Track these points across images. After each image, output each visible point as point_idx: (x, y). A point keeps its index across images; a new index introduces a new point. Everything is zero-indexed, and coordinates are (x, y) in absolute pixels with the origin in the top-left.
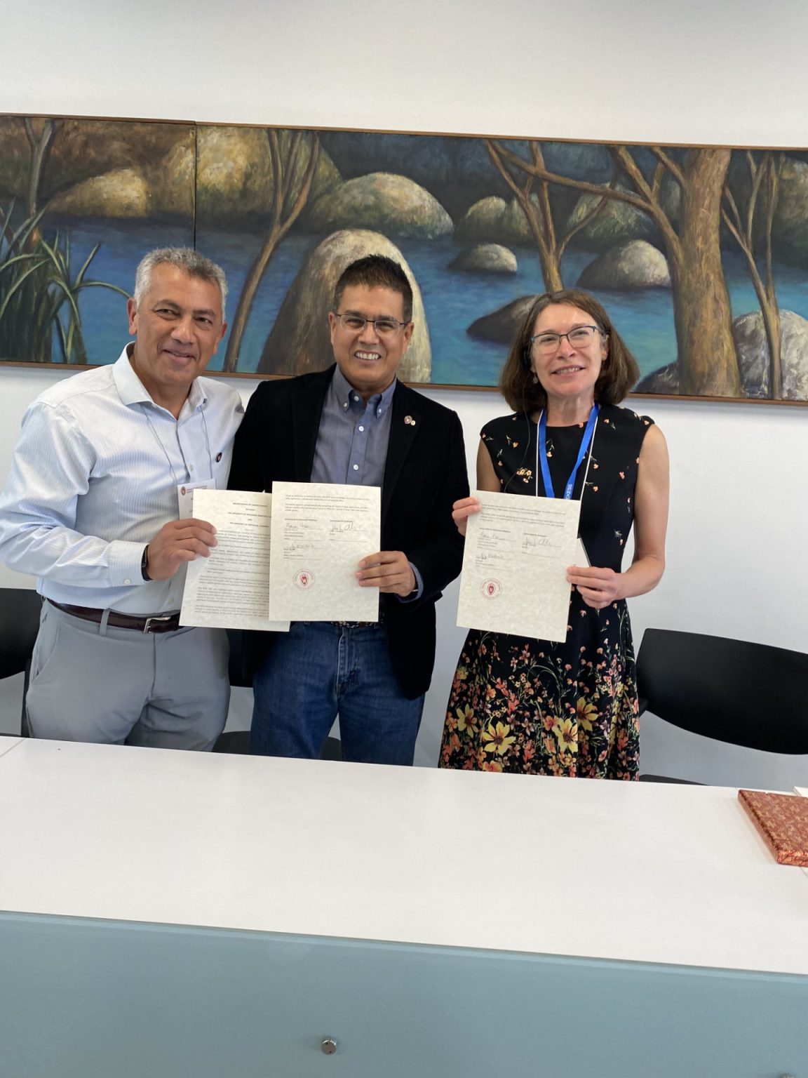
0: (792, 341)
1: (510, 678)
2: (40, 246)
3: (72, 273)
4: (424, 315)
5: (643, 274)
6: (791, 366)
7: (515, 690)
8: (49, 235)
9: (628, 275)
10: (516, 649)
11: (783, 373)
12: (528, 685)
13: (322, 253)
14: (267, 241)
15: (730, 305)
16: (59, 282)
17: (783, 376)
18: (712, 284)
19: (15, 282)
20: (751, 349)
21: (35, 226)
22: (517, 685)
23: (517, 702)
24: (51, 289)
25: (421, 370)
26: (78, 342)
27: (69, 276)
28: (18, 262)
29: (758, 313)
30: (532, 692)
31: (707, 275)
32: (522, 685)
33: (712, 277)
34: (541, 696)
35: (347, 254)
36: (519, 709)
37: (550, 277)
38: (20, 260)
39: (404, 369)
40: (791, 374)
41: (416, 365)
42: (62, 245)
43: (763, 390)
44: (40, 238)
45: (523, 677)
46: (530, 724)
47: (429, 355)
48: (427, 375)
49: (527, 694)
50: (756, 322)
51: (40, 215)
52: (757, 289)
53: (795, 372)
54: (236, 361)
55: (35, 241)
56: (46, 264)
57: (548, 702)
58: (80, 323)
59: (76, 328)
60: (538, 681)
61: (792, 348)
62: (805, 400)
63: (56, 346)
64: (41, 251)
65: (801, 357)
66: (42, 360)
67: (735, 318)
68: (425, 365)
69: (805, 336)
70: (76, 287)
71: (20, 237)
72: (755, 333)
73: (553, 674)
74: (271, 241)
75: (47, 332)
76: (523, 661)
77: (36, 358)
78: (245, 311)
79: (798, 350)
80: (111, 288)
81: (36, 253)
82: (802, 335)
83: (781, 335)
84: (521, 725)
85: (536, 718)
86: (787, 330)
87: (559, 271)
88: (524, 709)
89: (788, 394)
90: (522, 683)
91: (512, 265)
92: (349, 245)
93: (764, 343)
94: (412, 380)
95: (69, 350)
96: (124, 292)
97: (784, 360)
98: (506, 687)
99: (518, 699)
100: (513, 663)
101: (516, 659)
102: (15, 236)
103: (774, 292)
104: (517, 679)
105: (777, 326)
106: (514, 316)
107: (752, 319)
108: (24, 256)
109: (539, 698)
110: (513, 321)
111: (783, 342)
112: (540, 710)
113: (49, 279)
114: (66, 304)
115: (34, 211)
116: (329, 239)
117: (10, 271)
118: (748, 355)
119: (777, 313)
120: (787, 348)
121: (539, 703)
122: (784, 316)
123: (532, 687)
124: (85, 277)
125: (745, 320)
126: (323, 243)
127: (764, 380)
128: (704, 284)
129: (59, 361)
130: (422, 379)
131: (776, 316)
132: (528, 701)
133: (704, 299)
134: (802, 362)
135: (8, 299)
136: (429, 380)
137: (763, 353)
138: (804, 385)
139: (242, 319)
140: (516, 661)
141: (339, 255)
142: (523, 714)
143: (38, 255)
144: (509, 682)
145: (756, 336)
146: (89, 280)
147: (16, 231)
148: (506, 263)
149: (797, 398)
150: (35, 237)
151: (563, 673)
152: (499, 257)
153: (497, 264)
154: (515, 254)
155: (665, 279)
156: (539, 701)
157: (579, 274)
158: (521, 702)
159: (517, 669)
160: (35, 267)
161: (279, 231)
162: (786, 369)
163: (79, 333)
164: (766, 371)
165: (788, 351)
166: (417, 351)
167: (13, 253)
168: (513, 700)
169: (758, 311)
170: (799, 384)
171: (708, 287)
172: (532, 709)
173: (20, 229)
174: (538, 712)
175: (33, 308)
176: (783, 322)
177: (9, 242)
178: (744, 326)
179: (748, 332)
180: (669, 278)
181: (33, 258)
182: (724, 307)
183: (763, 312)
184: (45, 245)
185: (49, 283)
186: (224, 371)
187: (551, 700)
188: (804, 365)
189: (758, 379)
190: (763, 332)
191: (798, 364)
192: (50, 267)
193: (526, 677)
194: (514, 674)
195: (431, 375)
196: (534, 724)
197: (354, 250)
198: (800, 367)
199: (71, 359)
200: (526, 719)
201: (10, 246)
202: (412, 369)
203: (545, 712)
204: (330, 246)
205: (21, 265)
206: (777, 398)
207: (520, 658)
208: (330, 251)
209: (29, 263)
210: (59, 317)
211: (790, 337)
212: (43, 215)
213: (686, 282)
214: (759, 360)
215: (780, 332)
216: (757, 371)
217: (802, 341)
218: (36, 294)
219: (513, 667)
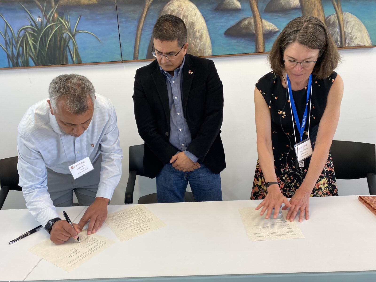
0: (349, 23)
1: (281, 176)
2: (58, 19)
3: (72, 28)
4: (207, 29)
5: (289, 4)
6: (349, 33)
7: (283, 180)
8: (61, 14)
9: (284, 5)
10: (283, 165)
11: (346, 36)
12: (288, 178)
13: (166, 10)
14: (144, 7)
15: (323, 12)
16: (67, 33)
17: (346, 38)
18: (316, 5)
19: (51, 35)
20: (333, 29)
21: (55, 12)
22: (284, 178)
23: (284, 185)
24: (64, 35)
25: (208, 51)
26: (77, 55)
27: (71, 30)
28: (50, 26)
29: (335, 14)
30: (290, 181)
31: (314, 1)
32: (286, 179)
33: (316, 2)
34: (294, 183)
35: (176, 9)
36: (284, 187)
37: (254, 9)
38: (51, 25)
39: (202, 51)
40: (349, 36)
41: (206, 49)
42: (66, 18)
43: (338, 44)
44: (58, 16)
45: (286, 176)
46: (289, 193)
47: (210, 45)
48: (210, 53)
49: (288, 182)
50: (334, 18)
51: (56, 7)
52: (334, 5)
53: (350, 36)
54: (138, 55)
55: (56, 17)
56: (61, 26)
57: (296, 184)
58: (77, 48)
59: (76, 50)
60: (292, 177)
61: (349, 27)
62: (355, 46)
63: (69, 58)
64: (59, 21)
65: (352, 30)
66: (65, 64)
67: (326, 17)
68: (210, 49)
69: (353, 21)
70: (74, 34)
71: (50, 16)
72: (334, 22)
73: (299, 174)
74: (146, 7)
75: (65, 53)
76: (286, 170)
77: (62, 63)
78: (139, 36)
79: (351, 27)
80: (88, 33)
81: (57, 22)
82: (352, 21)
83: (344, 22)
84: (285, 193)
85: (291, 190)
86: (346, 20)
87: (257, 7)
88: (287, 187)
89: (348, 45)
90: (285, 178)
91: (239, 6)
92: (176, 5)
93: (338, 26)
94: (205, 55)
95: (74, 58)
96: (92, 34)
97: (346, 32)
98: (279, 179)
99: (284, 184)
100: (282, 170)
101: (283, 169)
102: (48, 16)
103: (340, 5)
104: (284, 176)
105: (342, 18)
106: (241, 26)
107: (333, 17)
108: (52, 24)
109: (293, 183)
110: (241, 28)
111: (345, 25)
112: (293, 188)
113: (63, 32)
114: (71, 40)
115: (54, 6)
116: (168, 4)
117: (48, 30)
118: (332, 31)
119: (342, 13)
120: (347, 27)
121: (293, 185)
122: (345, 15)
123: (290, 179)
124: (76, 30)
125: (330, 18)
126: (166, 6)
127: (338, 40)
128: (313, 5)
129: (72, 63)
130: (209, 54)
131: (342, 15)
132: (288, 184)
133: (314, 11)
134: (353, 31)
135: (48, 41)
136: (211, 55)
137: (337, 30)
138: (354, 40)
139: (138, 39)
140: (283, 170)
141: (173, 10)
142: (286, 189)
143: (58, 23)
144: (280, 177)
145: (334, 23)
146: (79, 31)
147: (48, 14)
148: (237, 6)
149: (352, 46)
150: (56, 16)
151: (303, 173)
152: (234, 4)
153: (233, 6)
154: (240, 2)
155: (298, 5)
156: (292, 184)
157: (265, 7)
158: (285, 185)
159: (284, 173)
160: (58, 27)
161: (149, 3)
162: (347, 35)
163: (77, 52)
164: (339, 37)
165: (347, 28)
166: (206, 44)
167: (48, 23)
168: (282, 184)
169: (335, 13)
170: (352, 40)
171: (315, 6)
172: (290, 187)
173: (50, 14)
174: (292, 188)
175: (59, 44)
176: (345, 17)
177: (46, 19)
178: (330, 20)
179: (331, 22)
180: (300, 4)
181: (56, 24)
182: (321, 13)
183: (337, 14)
184: (60, 19)
185: (64, 33)
186: (134, 60)
187: (298, 183)
188: (354, 33)
189: (336, 40)
190: (337, 22)
191: (351, 32)
192: (63, 27)
193: (287, 176)
194: (282, 174)
195: (212, 52)
196: (291, 193)
197: (178, 7)
198: (352, 34)
199: (76, 62)
200: (287, 191)
201: (46, 21)
202: (205, 51)
203: (295, 188)
204: (169, 7)
205: (51, 28)
206: (344, 46)
207: (285, 169)
208: (169, 9)
209: (55, 26)
210: (69, 46)
211: (347, 22)
212: (58, 7)
213: (306, 5)
214: (336, 33)
215: (344, 21)
216: (336, 37)
217: (352, 23)
218: (59, 38)
219: (282, 172)
